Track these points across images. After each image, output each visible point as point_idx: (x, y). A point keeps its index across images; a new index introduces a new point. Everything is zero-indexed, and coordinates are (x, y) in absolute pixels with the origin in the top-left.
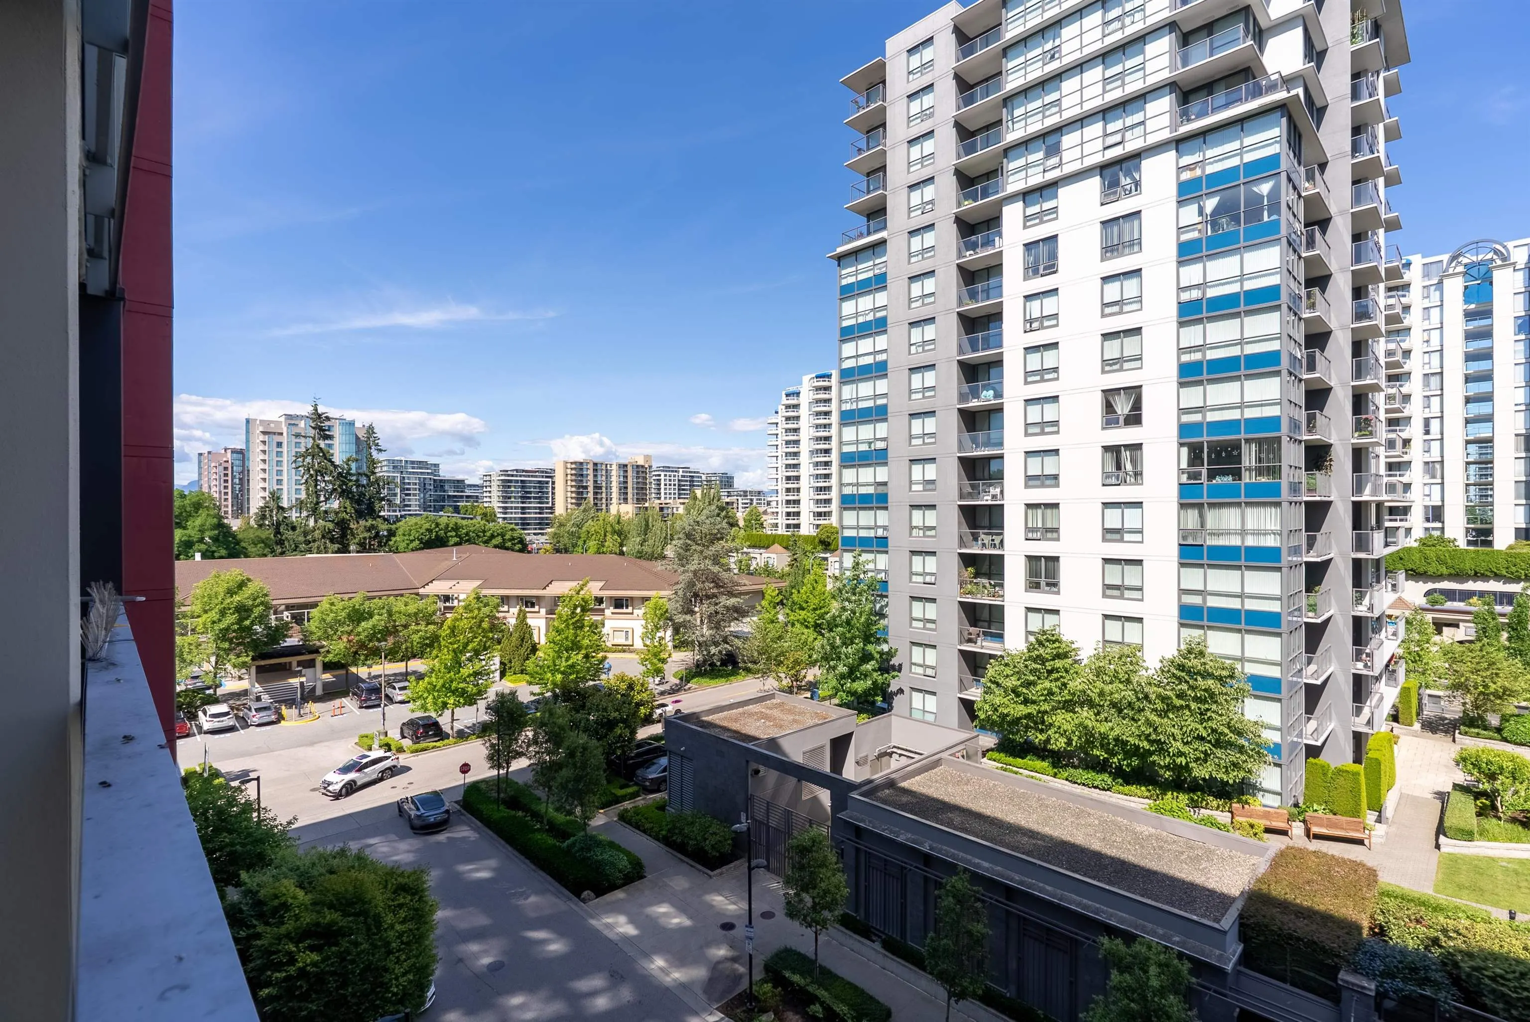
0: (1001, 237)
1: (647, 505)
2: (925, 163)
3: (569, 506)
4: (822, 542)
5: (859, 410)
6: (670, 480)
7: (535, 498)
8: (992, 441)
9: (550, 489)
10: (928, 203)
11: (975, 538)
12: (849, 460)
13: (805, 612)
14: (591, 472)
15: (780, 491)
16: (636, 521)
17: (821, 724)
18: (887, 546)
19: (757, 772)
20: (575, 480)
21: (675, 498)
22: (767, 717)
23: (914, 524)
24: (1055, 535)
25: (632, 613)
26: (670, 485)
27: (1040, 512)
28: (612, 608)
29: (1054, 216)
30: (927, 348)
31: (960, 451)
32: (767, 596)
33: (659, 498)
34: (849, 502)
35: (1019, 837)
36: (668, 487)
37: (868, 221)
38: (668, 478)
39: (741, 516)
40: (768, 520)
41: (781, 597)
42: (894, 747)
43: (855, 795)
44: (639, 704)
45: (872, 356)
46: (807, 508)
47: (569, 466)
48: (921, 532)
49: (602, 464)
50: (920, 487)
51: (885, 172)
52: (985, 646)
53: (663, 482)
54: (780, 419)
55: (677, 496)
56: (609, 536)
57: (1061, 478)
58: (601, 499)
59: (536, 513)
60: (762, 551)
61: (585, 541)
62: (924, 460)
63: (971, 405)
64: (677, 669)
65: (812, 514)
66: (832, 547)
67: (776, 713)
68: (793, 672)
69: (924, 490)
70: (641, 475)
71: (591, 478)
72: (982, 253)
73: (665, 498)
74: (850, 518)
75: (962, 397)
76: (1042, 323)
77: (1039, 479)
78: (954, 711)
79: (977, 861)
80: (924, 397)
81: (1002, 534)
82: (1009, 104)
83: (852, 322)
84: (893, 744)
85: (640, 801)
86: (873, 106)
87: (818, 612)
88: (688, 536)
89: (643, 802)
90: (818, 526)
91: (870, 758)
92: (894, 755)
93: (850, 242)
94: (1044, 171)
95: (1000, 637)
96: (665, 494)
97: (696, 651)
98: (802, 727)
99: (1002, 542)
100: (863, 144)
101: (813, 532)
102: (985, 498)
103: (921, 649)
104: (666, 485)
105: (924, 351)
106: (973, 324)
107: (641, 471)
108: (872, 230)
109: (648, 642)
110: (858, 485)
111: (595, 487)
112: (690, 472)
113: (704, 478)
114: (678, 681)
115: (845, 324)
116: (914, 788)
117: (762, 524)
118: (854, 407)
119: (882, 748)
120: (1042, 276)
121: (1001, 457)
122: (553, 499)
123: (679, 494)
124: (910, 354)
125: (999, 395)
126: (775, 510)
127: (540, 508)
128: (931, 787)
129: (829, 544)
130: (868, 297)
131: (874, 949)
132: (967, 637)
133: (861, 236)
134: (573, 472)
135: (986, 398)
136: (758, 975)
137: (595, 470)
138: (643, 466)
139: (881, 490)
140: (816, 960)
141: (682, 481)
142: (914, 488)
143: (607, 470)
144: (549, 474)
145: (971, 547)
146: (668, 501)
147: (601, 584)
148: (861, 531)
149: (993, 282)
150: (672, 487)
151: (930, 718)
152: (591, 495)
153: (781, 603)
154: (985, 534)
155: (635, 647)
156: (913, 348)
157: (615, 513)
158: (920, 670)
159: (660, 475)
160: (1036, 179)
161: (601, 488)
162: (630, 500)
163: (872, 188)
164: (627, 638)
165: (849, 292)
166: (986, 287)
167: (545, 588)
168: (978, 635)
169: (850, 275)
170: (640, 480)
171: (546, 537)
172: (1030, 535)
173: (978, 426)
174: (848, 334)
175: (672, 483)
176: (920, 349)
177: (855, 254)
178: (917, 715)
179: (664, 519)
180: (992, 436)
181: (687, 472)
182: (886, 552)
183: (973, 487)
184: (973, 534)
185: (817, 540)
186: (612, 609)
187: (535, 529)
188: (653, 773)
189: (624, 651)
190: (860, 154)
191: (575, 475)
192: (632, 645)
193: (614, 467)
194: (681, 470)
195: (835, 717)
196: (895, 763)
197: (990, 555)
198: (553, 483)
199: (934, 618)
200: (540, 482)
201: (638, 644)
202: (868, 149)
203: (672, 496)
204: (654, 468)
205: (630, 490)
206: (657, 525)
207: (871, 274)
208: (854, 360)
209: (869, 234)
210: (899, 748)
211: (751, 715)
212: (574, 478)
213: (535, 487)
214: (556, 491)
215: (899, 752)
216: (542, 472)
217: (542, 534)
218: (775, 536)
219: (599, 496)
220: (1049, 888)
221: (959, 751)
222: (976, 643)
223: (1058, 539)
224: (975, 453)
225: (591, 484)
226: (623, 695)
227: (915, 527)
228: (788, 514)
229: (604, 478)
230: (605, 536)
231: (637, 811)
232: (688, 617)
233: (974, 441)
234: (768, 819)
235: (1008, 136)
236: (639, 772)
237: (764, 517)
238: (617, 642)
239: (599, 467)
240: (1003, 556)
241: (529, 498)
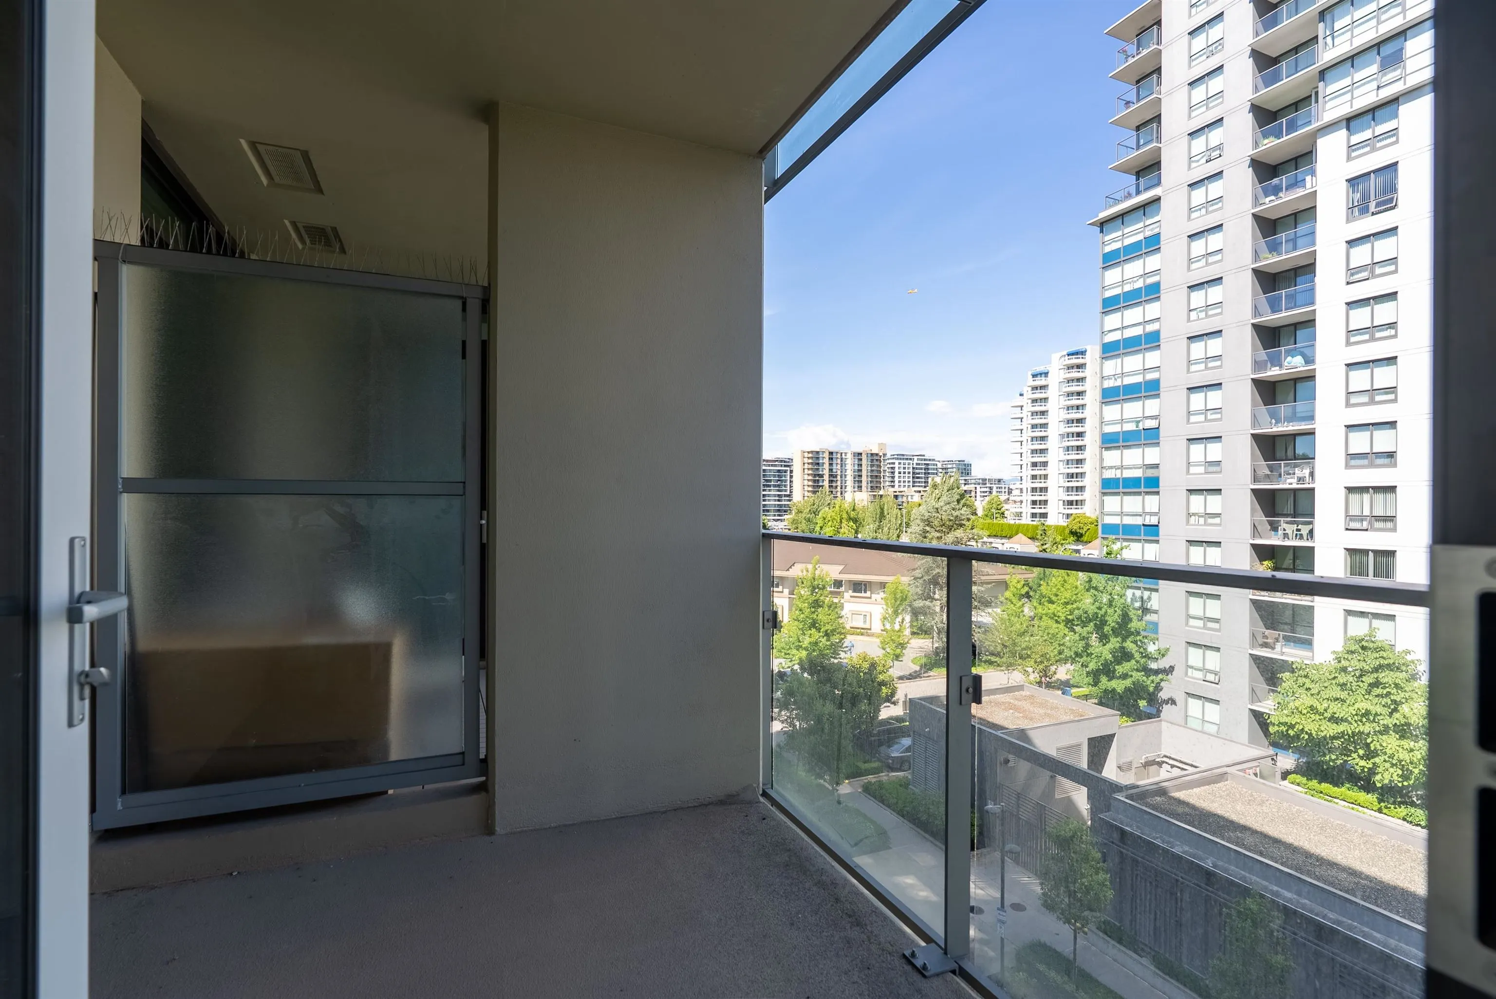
0: (1313, 173)
1: (881, 492)
2: (1211, 105)
3: (806, 494)
4: (1073, 533)
5: (1125, 386)
6: (904, 468)
7: (775, 486)
8: (1298, 415)
9: (788, 478)
10: (1214, 149)
11: (1274, 528)
12: (1109, 442)
13: (1054, 606)
14: (826, 461)
15: (1024, 478)
16: (871, 509)
17: (1079, 721)
18: (1158, 535)
19: (1007, 761)
20: (812, 469)
21: (909, 486)
22: (1016, 709)
23: (1192, 511)
24: (1389, 525)
25: (870, 598)
26: (904, 473)
27: (1366, 497)
28: (850, 591)
29: (1394, 139)
30: (1211, 313)
31: (1254, 426)
32: (1012, 589)
33: (893, 486)
34: (1109, 486)
35: (1334, 872)
36: (902, 475)
37: (1138, 179)
38: (902, 466)
39: (980, 505)
40: (1010, 509)
41: (1026, 589)
42: (1165, 756)
43: (1121, 797)
44: (883, 683)
45: (1141, 327)
46: (1056, 495)
47: (806, 455)
48: (1202, 520)
49: (837, 453)
50: (1201, 469)
51: (1160, 122)
52: (1285, 652)
53: (897, 471)
54: (1025, 401)
55: (911, 484)
56: (844, 522)
57: (1399, 456)
58: (836, 487)
59: (775, 500)
60: (1003, 541)
61: (821, 528)
62: (1206, 438)
63: (1269, 373)
64: (915, 656)
65: (1061, 502)
66: (1085, 538)
67: (1026, 705)
68: (1041, 667)
69: (1206, 473)
70: (875, 463)
71: (826, 466)
72: (1286, 197)
73: (899, 486)
74: (1112, 503)
75: (1258, 365)
76: (1372, 271)
77: (1367, 458)
78: (1244, 725)
79: (1275, 888)
80: (1207, 368)
81: (1311, 523)
82: (1328, 17)
83: (1117, 291)
84: (1163, 753)
85: (884, 776)
86: (1145, 52)
87: (1069, 607)
88: (928, 522)
89: (886, 778)
90: (1068, 516)
91: (1135, 765)
92: (1164, 765)
93: (1115, 204)
94: (1379, 88)
95: (1308, 643)
96: (899, 482)
97: (935, 638)
98: (1053, 721)
99: (1311, 532)
100: (1132, 96)
101: (1063, 522)
102: (1289, 481)
103: (1200, 651)
104: (900, 473)
105: (1207, 316)
106: (1275, 280)
107: (875, 459)
108: (1142, 188)
109: (888, 626)
110: (1122, 467)
111: (830, 476)
112: (925, 460)
113: (939, 465)
114: (918, 668)
115: (1108, 294)
116: (1192, 801)
117: (1003, 514)
118: (1118, 383)
119: (1151, 756)
120: (1373, 214)
121: (1312, 433)
122: (791, 487)
123: (914, 482)
124: (1189, 320)
125: (1309, 360)
126: (1018, 499)
127: (779, 495)
128: (1213, 802)
129: (1082, 535)
130: (1137, 262)
131: (1142, 964)
132: (1261, 640)
133: (1129, 196)
134: (810, 461)
135: (1294, 364)
136: (1009, 962)
137: (831, 459)
138: (877, 455)
139: (1151, 473)
140: (1075, 959)
141: (917, 469)
142: (1193, 470)
143: (842, 459)
144: (787, 463)
145: (1269, 538)
146: (902, 489)
147: (841, 568)
148: (1125, 518)
149: (1302, 229)
150: (907, 475)
151: (1213, 729)
152: (826, 484)
153: (1027, 596)
154: (1287, 523)
155: (873, 631)
156: (1193, 315)
157: (850, 500)
158: (1199, 675)
159: (894, 463)
160: (1366, 98)
161: (836, 476)
162: (864, 488)
163: (1142, 142)
164: (865, 622)
165: (1111, 260)
166: (1292, 236)
167: (788, 570)
168: (1277, 640)
169: (1115, 241)
170: (874, 468)
171: (786, 523)
172: (1353, 525)
173: (1279, 397)
174: (1111, 305)
175: (907, 471)
176: (1202, 315)
177: (1122, 217)
178: (1192, 723)
179: (900, 507)
180: (1298, 409)
181: (922, 460)
182: (1157, 542)
183: (1271, 468)
184: (1271, 523)
185: (1067, 531)
186: (851, 593)
187: (775, 515)
188: (895, 752)
189: (862, 634)
190: (1127, 108)
191: (812, 463)
192: (870, 629)
193: (849, 456)
194: (916, 458)
195: (1092, 715)
196: (1165, 773)
197: (1294, 547)
198: (791, 472)
199: (1218, 617)
200: (779, 471)
201: (877, 627)
202: (1138, 100)
203: (907, 484)
204: (888, 456)
205: (864, 479)
206: (892, 513)
207: (1140, 237)
208: (1119, 332)
209: (1138, 192)
210: (1170, 758)
211: (998, 704)
212: (810, 466)
213: (774, 476)
214: (794, 479)
215: (1171, 762)
216: (781, 461)
217: (781, 520)
218: (1019, 525)
219: (834, 484)
220: (1378, 935)
221: (1251, 768)
222: (1273, 648)
223: (1394, 530)
224: (1275, 429)
225: (826, 472)
226: (865, 673)
227: (1194, 514)
228: (1034, 503)
229: (839, 466)
230: (841, 522)
231: (881, 784)
232: (927, 603)
233: (1273, 415)
234: (1018, 811)
235: (1325, 55)
236: (883, 749)
237: (1006, 506)
238: (855, 624)
239: (834, 456)
240: (1312, 549)
241: (769, 486)
